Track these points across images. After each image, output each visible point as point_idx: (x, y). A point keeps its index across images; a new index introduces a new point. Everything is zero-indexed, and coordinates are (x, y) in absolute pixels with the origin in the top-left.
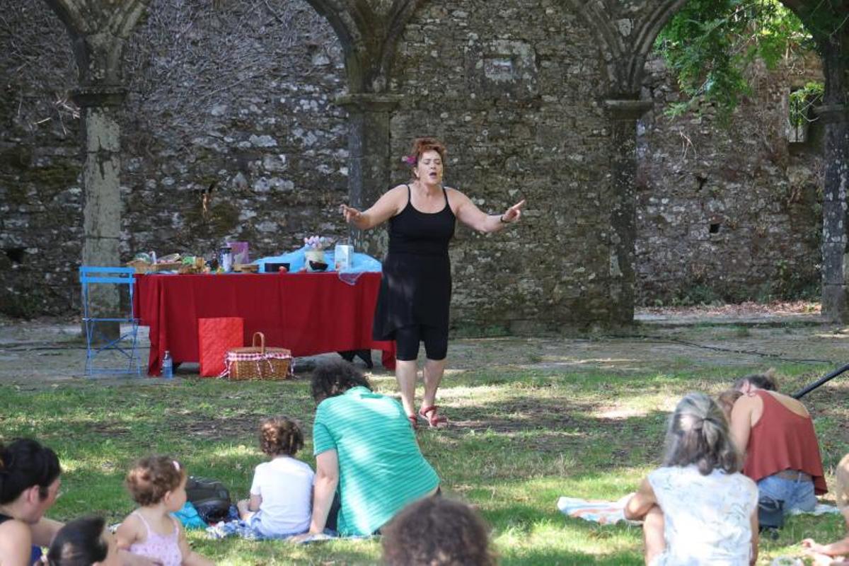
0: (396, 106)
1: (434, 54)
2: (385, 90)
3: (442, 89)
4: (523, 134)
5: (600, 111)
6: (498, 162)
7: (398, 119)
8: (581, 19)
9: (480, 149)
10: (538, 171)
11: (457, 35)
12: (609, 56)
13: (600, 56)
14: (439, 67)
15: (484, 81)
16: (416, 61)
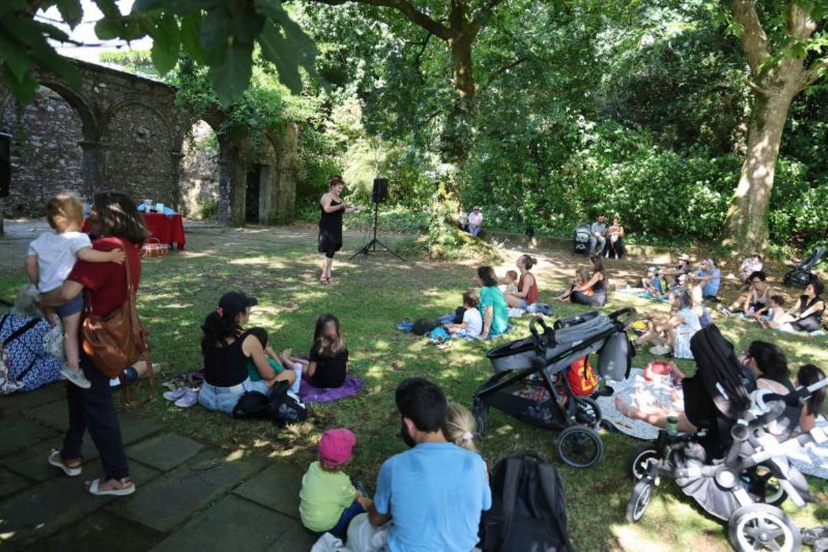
0: (107, 147)
1: (120, 129)
2: (104, 141)
3: (122, 143)
4: (147, 161)
5: (169, 155)
6: (139, 171)
7: (108, 152)
8: (165, 124)
9: (134, 165)
10: (151, 175)
11: (128, 124)
12: (172, 137)
13: (170, 137)
14: (121, 134)
15: (136, 142)
16: (115, 131)
